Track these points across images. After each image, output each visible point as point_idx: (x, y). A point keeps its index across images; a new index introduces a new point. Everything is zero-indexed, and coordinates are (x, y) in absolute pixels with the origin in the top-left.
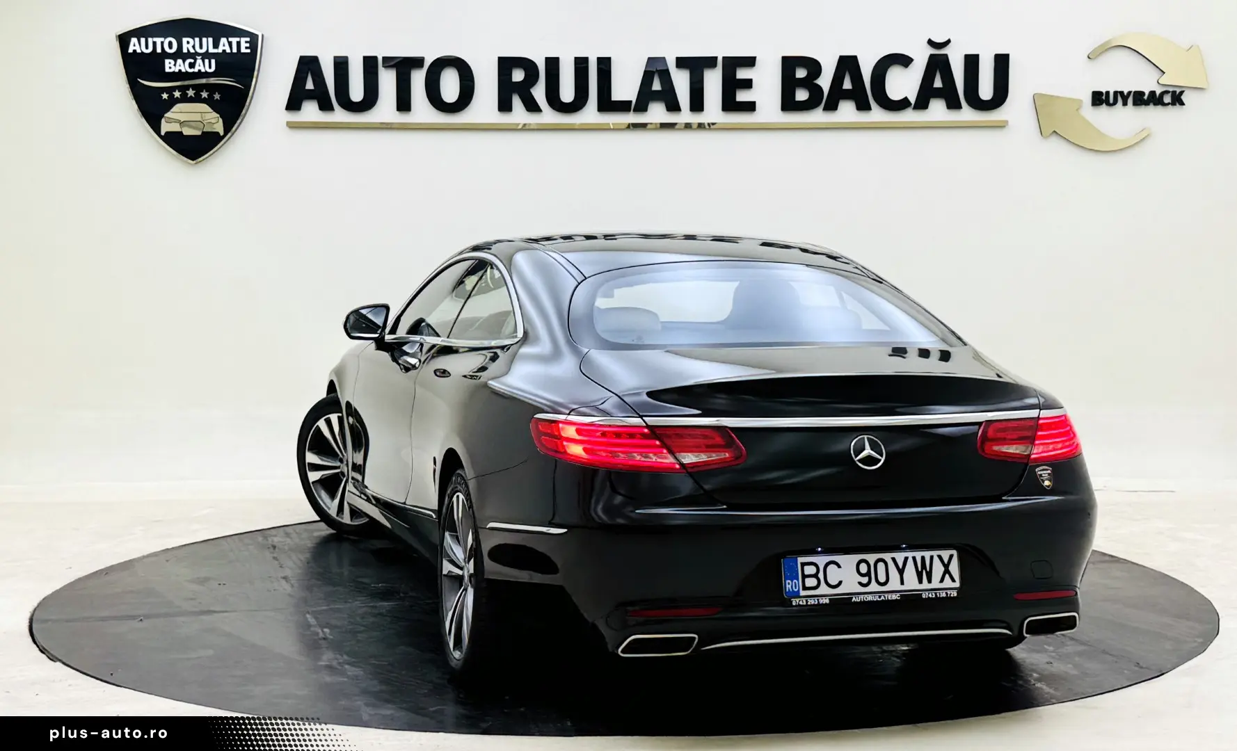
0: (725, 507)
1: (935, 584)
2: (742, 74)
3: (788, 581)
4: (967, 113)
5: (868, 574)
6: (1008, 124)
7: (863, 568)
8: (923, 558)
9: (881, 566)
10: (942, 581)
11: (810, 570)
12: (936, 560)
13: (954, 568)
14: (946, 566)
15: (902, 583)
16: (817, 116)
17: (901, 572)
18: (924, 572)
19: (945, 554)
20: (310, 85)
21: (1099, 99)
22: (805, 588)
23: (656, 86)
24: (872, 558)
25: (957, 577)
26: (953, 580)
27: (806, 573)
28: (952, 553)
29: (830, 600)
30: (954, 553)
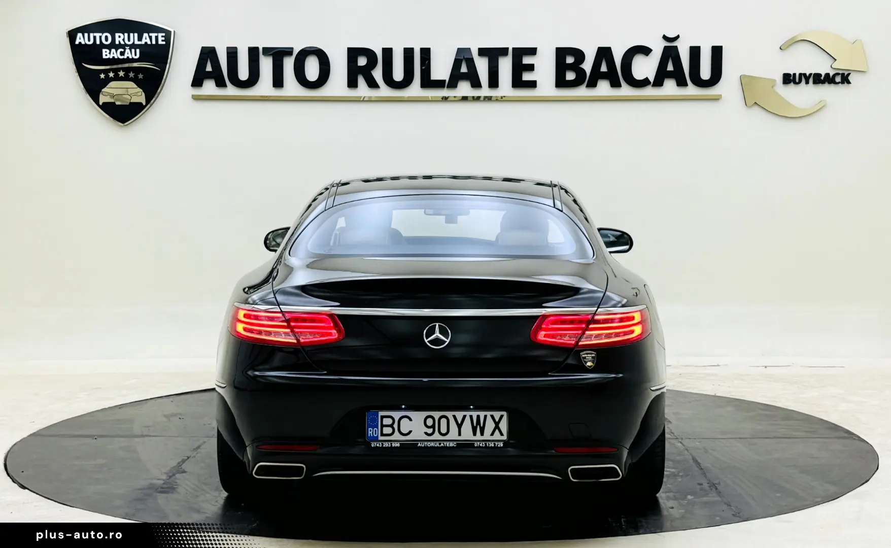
0: (325, 372)
1: (487, 436)
2: (526, 60)
3: (369, 429)
4: (691, 89)
5: (433, 427)
6: (721, 97)
7: (430, 422)
8: (478, 417)
9: (444, 421)
10: (492, 434)
11: (387, 421)
12: (489, 418)
13: (504, 426)
14: (497, 424)
15: (460, 434)
16: (582, 91)
17: (459, 426)
18: (478, 427)
19: (497, 415)
20: (209, 68)
21: (788, 79)
22: (382, 435)
23: (464, 69)
24: (437, 415)
25: (505, 432)
26: (502, 434)
27: (384, 423)
28: (502, 414)
29: (400, 444)
30: (505, 413)
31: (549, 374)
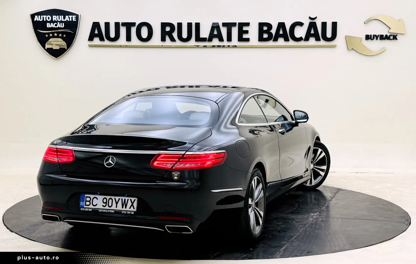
0: (65, 176)
1: (128, 209)
2: (245, 28)
3: (81, 202)
4: (322, 42)
5: (106, 203)
6: (336, 46)
7: (105, 201)
8: (125, 199)
9: (110, 201)
10: (130, 208)
11: (88, 199)
12: (129, 201)
13: (135, 204)
14: (132, 203)
15: (116, 207)
16: (271, 43)
17: (117, 203)
18: (124, 204)
19: (133, 199)
20: (96, 32)
21: (368, 37)
22: (86, 205)
23: (215, 33)
24: (108, 197)
25: (135, 207)
26: (134, 208)
27: (87, 200)
28: (135, 199)
29: (92, 210)
30: (136, 199)
31: (157, 181)
